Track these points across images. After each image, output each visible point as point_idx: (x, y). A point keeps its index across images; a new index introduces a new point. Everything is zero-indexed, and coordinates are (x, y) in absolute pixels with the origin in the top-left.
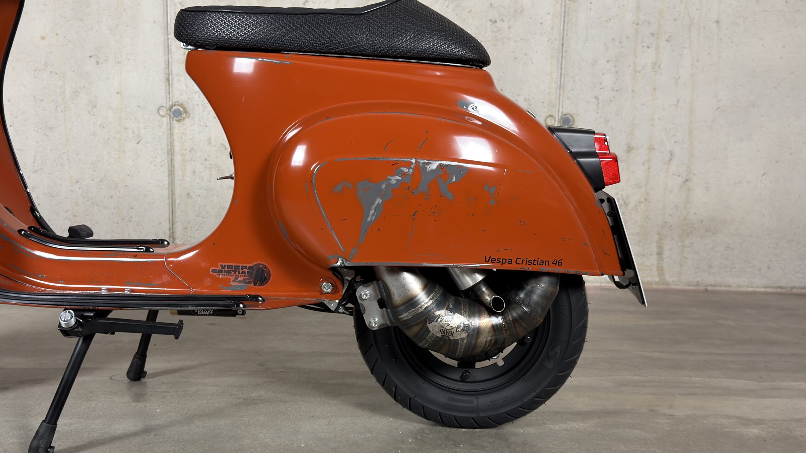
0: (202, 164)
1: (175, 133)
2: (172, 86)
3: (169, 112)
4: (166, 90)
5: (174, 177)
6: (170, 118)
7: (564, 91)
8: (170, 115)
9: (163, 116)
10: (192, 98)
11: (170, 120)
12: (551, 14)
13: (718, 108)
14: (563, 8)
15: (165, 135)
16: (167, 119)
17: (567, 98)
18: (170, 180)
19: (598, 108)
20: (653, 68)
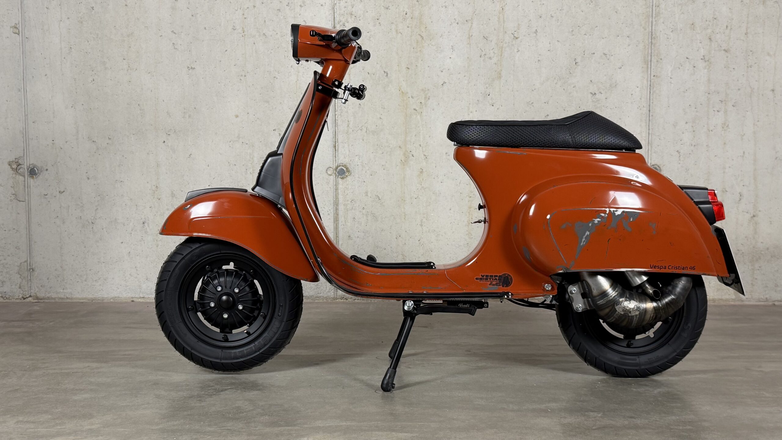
0: (360, 212)
1: (339, 188)
2: (338, 151)
3: (335, 172)
4: (333, 154)
5: (338, 223)
6: (336, 176)
7: (651, 147)
8: (336, 174)
9: (330, 175)
10: (353, 160)
11: (335, 178)
12: (639, 88)
13: (776, 158)
14: (649, 83)
15: (332, 190)
16: (333, 177)
17: (655, 152)
18: (335, 225)
19: (680, 160)
20: (723, 128)
